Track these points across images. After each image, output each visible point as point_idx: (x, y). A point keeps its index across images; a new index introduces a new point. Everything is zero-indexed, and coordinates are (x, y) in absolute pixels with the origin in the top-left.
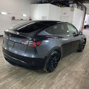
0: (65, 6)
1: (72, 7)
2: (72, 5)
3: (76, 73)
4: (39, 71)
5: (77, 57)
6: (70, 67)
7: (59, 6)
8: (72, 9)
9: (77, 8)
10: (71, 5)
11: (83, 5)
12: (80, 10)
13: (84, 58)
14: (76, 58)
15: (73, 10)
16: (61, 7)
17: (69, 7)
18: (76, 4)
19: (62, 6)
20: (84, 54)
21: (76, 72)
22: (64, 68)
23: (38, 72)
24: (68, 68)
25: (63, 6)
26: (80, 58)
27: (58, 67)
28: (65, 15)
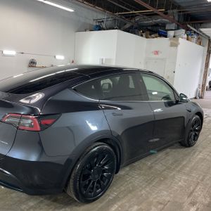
0: (157, 35)
1: (174, 37)
2: (173, 32)
3: (162, 206)
4: (59, 198)
5: (175, 162)
6: (148, 189)
7: (142, 36)
8: (175, 42)
9: (188, 39)
10: (171, 33)
11: (201, 32)
12: (194, 44)
13: (193, 164)
14: (172, 164)
15: (175, 45)
16: (147, 37)
17: (166, 37)
18: (184, 31)
19: (150, 35)
20: (197, 153)
21: (161, 204)
22: (130, 192)
23: (55, 201)
24: (143, 192)
25: (153, 36)
26: (184, 163)
27: (115, 188)
28: (157, 56)
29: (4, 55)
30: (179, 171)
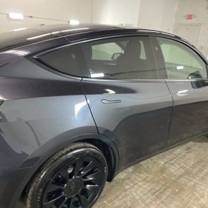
28: (189, 21)
29: (10, 19)
30: (203, 179)
